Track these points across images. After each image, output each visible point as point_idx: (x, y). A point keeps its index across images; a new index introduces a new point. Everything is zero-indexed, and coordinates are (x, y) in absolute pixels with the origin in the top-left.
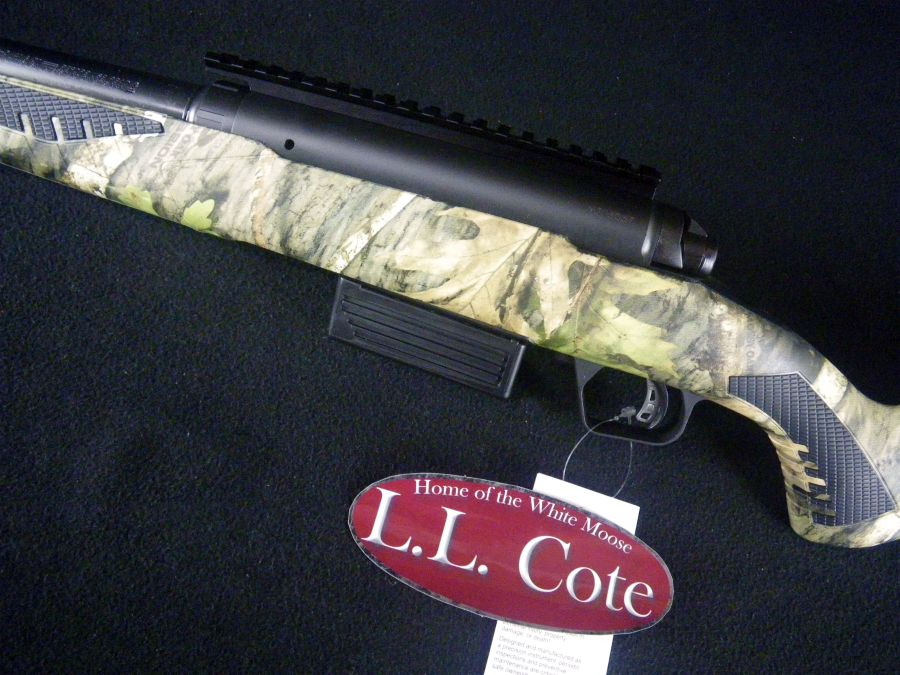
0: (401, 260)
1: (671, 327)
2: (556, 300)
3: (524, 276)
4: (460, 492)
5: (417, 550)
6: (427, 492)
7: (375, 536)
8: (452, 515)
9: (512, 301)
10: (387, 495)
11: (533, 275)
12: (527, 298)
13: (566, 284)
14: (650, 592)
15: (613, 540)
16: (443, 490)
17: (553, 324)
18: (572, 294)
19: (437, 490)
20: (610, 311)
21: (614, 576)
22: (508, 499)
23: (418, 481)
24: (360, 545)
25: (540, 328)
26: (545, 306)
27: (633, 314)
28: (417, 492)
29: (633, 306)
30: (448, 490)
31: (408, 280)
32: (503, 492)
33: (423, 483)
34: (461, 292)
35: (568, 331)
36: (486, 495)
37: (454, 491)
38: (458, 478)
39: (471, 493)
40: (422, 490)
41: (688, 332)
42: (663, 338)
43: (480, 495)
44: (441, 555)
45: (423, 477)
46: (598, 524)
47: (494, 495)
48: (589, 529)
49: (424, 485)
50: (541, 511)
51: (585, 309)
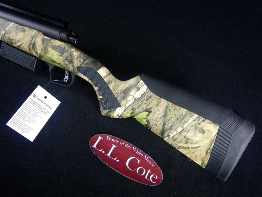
0: (11, 37)
1: (62, 53)
2: (40, 46)
3: (33, 41)
4: (117, 142)
5: (103, 152)
6: (109, 140)
7: (95, 146)
8: (114, 146)
9: (31, 46)
10: (100, 138)
11: (35, 40)
12: (34, 46)
13: (41, 43)
14: (157, 178)
15: (150, 163)
16: (113, 140)
17: (39, 52)
18: (42, 45)
19: (112, 140)
20: (50, 49)
21: (149, 171)
22: (128, 146)
23: (108, 137)
24: (90, 147)
25: (37, 53)
26: (37, 48)
27: (54, 50)
28: (107, 139)
29: (54, 48)
30: (114, 140)
31: (12, 41)
32: (127, 144)
33: (109, 137)
34: (22, 44)
35: (42, 54)
36: (123, 144)
37: (116, 141)
38: (118, 138)
39: (120, 143)
40: (108, 139)
41: (66, 54)
42: (60, 56)
43: (121, 143)
44: (109, 154)
45: (109, 136)
46: (148, 158)
47: (125, 144)
48: (145, 158)
49: (109, 138)
50: (135, 151)
51: (45, 48)
